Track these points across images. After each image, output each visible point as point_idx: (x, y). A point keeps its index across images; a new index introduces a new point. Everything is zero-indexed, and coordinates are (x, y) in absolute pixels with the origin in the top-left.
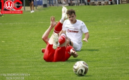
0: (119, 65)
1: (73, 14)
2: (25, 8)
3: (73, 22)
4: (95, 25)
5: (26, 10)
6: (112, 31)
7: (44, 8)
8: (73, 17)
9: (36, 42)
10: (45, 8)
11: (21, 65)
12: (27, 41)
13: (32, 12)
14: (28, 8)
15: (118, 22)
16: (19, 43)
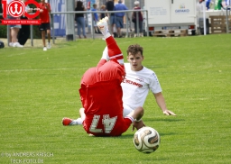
0: (207, 148)
1: (139, 53)
2: (32, 43)
3: (137, 67)
4: (163, 73)
5: (35, 45)
6: (195, 85)
7: (68, 42)
8: (138, 58)
9: (53, 105)
10: (70, 42)
11: (24, 149)
12: (37, 104)
13: (45, 49)
14: (38, 42)
15: (206, 67)
16: (21, 108)
